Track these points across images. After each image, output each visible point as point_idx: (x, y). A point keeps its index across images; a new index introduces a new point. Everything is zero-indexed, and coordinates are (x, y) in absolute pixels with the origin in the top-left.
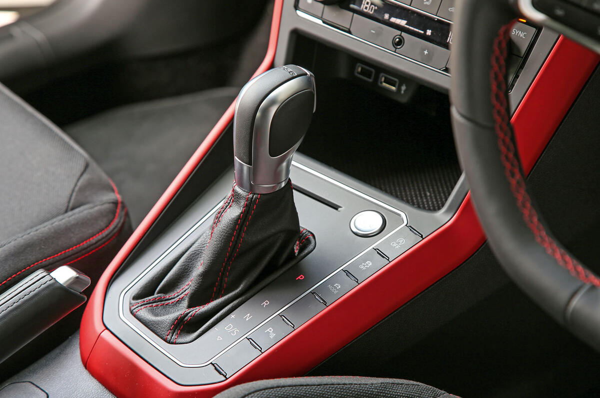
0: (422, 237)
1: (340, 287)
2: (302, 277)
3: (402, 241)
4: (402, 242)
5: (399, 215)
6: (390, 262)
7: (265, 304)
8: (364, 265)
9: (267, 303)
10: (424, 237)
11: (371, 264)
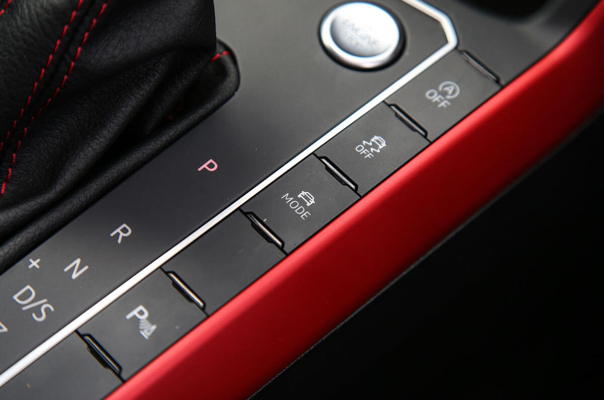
0: (498, 81)
1: (313, 201)
2: (211, 166)
3: (452, 88)
4: (454, 92)
5: (437, 23)
6: (431, 143)
7: (122, 234)
8: (367, 147)
9: (125, 230)
10: (503, 82)
11: (384, 145)
